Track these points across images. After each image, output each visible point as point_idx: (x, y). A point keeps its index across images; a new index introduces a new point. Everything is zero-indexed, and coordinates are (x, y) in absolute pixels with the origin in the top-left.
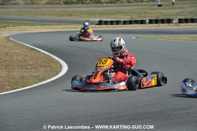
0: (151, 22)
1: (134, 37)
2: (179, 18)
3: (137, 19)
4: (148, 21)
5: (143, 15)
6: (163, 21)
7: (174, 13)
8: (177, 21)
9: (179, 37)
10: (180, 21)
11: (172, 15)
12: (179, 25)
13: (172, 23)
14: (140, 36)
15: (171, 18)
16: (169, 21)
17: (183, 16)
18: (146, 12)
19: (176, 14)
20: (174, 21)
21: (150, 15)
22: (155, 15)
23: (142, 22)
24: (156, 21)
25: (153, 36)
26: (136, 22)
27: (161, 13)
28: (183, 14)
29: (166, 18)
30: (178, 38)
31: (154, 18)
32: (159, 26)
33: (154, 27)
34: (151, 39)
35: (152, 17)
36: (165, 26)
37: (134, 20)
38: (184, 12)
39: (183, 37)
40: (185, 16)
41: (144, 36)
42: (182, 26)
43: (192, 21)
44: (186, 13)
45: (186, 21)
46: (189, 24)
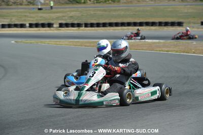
0: (31, 26)
1: (13, 42)
2: (60, 22)
3: (17, 23)
4: (28, 25)
5: (23, 19)
6: (43, 25)
7: (55, 17)
8: (58, 26)
9: (60, 42)
10: (61, 25)
11: (53, 20)
12: (60, 30)
13: (53, 27)
14: (19, 40)
15: (52, 22)
16: (50, 25)
17: (63, 20)
18: (25, 16)
19: (57, 18)
20: (55, 26)
21: (29, 19)
22: (35, 19)
23: (22, 26)
24: (37, 25)
25: (33, 41)
26: (16, 26)
27: (41, 17)
28: (64, 18)
29: (46, 22)
30: (58, 43)
31: (34, 22)
32: (39, 30)
33: (34, 31)
34: (31, 43)
35: (32, 21)
36: (45, 30)
37: (13, 23)
38: (64, 16)
39: (63, 42)
40: (66, 20)
41: (24, 40)
42: (63, 30)
43: (73, 25)
44: (66, 18)
45: (67, 25)
46: (69, 28)
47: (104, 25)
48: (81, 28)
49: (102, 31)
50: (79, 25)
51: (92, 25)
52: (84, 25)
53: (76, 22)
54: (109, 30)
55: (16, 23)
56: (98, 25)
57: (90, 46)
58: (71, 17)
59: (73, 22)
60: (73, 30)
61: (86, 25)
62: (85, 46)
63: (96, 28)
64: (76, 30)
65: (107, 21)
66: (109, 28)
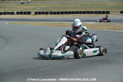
0: (18, 13)
1: (7, 23)
2: (35, 11)
4: (16, 13)
5: (12, 9)
6: (25, 13)
7: (32, 8)
8: (34, 13)
9: (36, 23)
10: (36, 13)
11: (30, 10)
12: (36, 16)
13: (31, 14)
14: (11, 22)
15: (30, 11)
16: (29, 13)
17: (37, 10)
18: (14, 7)
19: (33, 9)
20: (32, 13)
21: (17, 9)
22: (20, 9)
23: (12, 13)
24: (21, 13)
25: (20, 22)
26: (8, 13)
27: (23, 8)
28: (37, 9)
29: (27, 11)
31: (19, 11)
32: (23, 16)
33: (20, 16)
34: (19, 24)
36: (27, 16)
38: (37, 8)
39: (38, 23)
41: (14, 22)
43: (43, 13)
44: (38, 9)
45: (39, 13)
46: (41, 15)
47: (62, 13)
48: (48, 15)
49: (61, 17)
50: (47, 13)
51: (55, 13)
52: (50, 13)
53: (44, 11)
54: (65, 16)
55: (9, 12)
56: (58, 13)
57: (55, 26)
58: (42, 8)
59: (43, 11)
60: (43, 16)
61: (51, 13)
62: (52, 26)
63: (57, 15)
64: (45, 16)
65: (64, 11)
66: (65, 15)
